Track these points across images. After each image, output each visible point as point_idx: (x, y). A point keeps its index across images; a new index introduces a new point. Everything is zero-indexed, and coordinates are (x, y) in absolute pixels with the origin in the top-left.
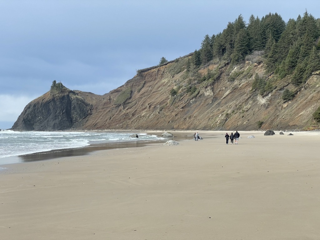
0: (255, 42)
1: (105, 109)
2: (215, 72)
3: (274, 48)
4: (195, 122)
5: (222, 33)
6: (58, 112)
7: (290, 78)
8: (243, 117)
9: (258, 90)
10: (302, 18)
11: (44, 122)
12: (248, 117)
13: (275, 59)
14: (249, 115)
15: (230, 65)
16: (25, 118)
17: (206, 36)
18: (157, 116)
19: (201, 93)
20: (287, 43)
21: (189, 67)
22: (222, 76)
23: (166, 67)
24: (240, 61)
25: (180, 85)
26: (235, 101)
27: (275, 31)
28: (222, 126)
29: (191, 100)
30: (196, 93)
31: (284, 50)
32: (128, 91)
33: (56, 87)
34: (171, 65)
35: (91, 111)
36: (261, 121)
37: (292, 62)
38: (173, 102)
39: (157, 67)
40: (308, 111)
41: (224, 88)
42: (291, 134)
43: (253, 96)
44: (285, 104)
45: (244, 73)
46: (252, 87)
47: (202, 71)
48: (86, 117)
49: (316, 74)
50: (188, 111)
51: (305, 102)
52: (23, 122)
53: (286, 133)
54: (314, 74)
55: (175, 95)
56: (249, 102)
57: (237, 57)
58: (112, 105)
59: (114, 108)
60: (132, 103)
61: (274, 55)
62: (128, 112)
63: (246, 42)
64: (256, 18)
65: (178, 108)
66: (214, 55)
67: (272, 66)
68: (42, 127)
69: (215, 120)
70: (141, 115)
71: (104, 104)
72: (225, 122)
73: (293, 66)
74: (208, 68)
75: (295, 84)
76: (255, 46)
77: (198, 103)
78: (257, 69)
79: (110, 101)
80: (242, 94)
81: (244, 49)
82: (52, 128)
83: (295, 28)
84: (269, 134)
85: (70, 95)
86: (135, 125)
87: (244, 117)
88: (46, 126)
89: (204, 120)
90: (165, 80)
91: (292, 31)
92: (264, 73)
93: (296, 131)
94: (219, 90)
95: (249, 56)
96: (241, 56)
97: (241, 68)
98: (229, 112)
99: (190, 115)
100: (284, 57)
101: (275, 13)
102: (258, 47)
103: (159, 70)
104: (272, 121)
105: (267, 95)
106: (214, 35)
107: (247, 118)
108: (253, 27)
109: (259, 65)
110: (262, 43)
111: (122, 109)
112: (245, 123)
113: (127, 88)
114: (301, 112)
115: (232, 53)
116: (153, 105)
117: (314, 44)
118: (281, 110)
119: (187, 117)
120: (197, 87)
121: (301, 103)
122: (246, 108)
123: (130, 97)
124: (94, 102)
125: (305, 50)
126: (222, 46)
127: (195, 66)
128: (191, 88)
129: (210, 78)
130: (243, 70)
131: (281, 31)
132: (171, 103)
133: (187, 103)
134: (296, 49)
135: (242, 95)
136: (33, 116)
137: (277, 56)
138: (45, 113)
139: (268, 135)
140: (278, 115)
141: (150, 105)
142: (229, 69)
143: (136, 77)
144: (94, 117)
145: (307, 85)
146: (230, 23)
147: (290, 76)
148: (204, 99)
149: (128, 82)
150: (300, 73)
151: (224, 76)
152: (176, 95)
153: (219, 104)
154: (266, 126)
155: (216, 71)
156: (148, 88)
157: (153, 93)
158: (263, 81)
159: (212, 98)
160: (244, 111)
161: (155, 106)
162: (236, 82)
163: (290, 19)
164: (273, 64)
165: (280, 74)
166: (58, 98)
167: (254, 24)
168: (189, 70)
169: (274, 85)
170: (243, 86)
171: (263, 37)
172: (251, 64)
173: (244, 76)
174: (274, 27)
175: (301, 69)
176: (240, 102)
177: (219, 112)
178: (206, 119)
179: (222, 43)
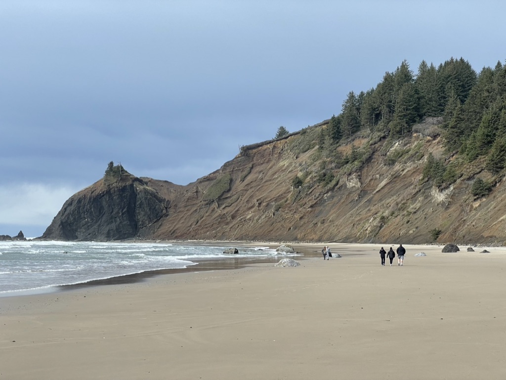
0: (428, 104)
1: (189, 207)
2: (364, 150)
3: (458, 113)
4: (331, 230)
5: (375, 89)
6: (115, 211)
7: (484, 160)
8: (408, 222)
9: (433, 180)
10: (503, 66)
11: (93, 227)
12: (416, 222)
13: (459, 131)
14: (418, 220)
15: (387, 140)
16: (64, 221)
17: (350, 93)
18: (270, 219)
19: (341, 183)
20: (479, 104)
21: (322, 142)
22: (374, 156)
23: (286, 142)
24: (404, 133)
25: (307, 170)
26: (395, 196)
27: (459, 86)
28: (375, 237)
29: (325, 195)
30: (334, 182)
31: (474, 116)
32: (226, 179)
33: (114, 172)
34: (295, 139)
35: (167, 211)
36: (437, 229)
37: (487, 136)
38: (297, 197)
39: (273, 142)
41: (378, 176)
42: (485, 251)
43: (424, 188)
44: (476, 203)
45: (410, 153)
46: (422, 174)
47: (343, 149)
48: (160, 219)
50: (321, 212)
52: (61, 226)
53: (478, 249)
55: (300, 187)
56: (418, 198)
57: (399, 127)
58: (200, 202)
59: (203, 207)
60: (231, 199)
61: (458, 123)
62: (225, 213)
63: (414, 103)
64: (429, 65)
65: (305, 206)
66: (362, 123)
67: (455, 141)
68: (89, 234)
69: (363, 227)
70: (245, 217)
71: (188, 199)
72: (379, 230)
73: (488, 141)
74: (353, 144)
75: (492, 171)
76: (428, 109)
77: (336, 199)
78: (431, 146)
79: (197, 195)
80: (407, 186)
81: (410, 113)
82: (106, 237)
83: (493, 82)
84: (450, 251)
85: (135, 185)
86: (236, 232)
87: (410, 222)
88: (97, 233)
89: (345, 227)
90: (284, 163)
91: (487, 87)
92: (442, 153)
93: (494, 246)
94: (370, 178)
95: (419, 126)
96: (406, 125)
97: (405, 145)
98: (386, 214)
99: (323, 219)
100: (473, 128)
101: (460, 58)
102: (433, 111)
103: (274, 147)
104: (455, 230)
105: (447, 187)
106: (362, 92)
107: (414, 223)
108: (425, 80)
109: (434, 139)
110: (439, 105)
111: (216, 208)
112: (411, 232)
113: (224, 175)
114: (502, 216)
115: (391, 121)
116: (265, 201)
118: (470, 211)
119: (318, 221)
120: (335, 174)
121: (502, 200)
122: (413, 208)
123: (228, 188)
124: (171, 197)
126: (375, 109)
127: (332, 141)
128: (325, 175)
129: (355, 159)
130: (408, 148)
131: (470, 85)
132: (294, 198)
133: (319, 198)
134: (494, 115)
135: (407, 188)
136: (76, 217)
137: (464, 126)
138: (95, 213)
139: (448, 252)
140: (464, 220)
141: (259, 201)
142: (386, 146)
143: (239, 157)
144: (171, 220)
146: (387, 74)
147: (485, 158)
148: (347, 193)
149: (226, 165)
150: (500, 152)
151: (377, 157)
152: (301, 185)
153: (369, 201)
154: (445, 237)
155: (366, 149)
156: (257, 175)
157: (265, 182)
158: (441, 164)
159: (359, 192)
160: (409, 213)
161: (268, 204)
162: (397, 167)
163: (484, 69)
164: (457, 139)
165: (468, 155)
166: (116, 189)
167: (427, 76)
168: (322, 147)
169: (458, 172)
170: (409, 172)
171: (440, 96)
172: (421, 138)
173: (409, 158)
174: (458, 81)
175: (502, 147)
176: (404, 198)
177: (369, 214)
178: (348, 225)
179: (376, 105)
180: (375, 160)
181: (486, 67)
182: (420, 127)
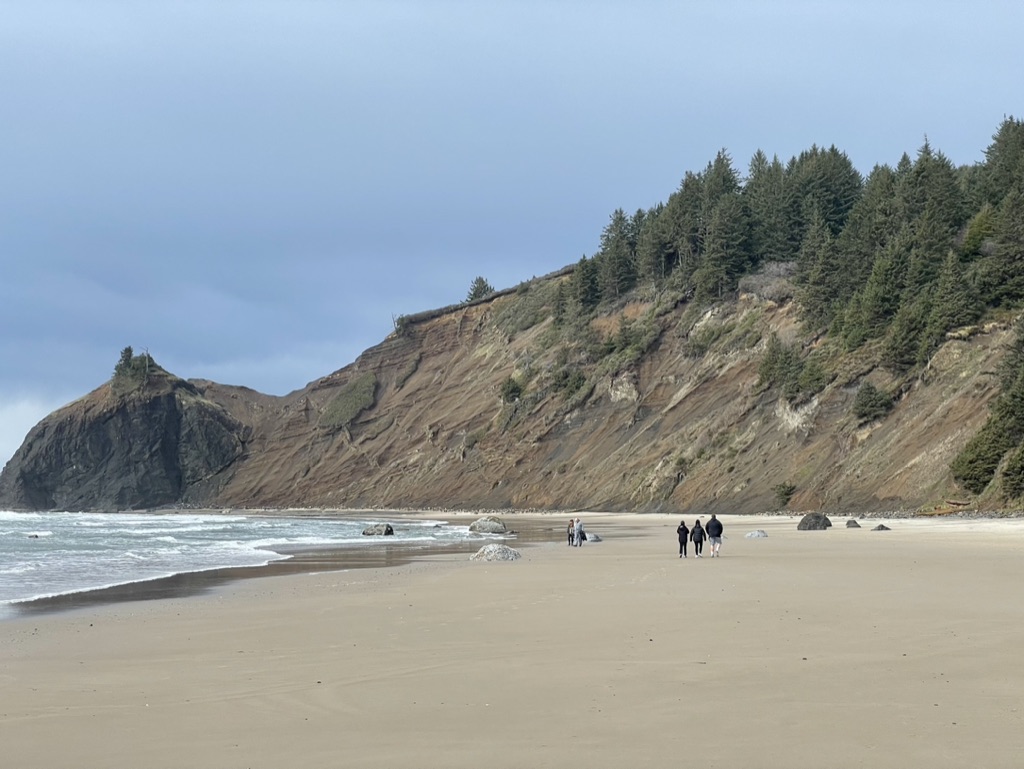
0: (769, 236)
1: (291, 440)
2: (644, 327)
3: (827, 255)
4: (579, 487)
5: (664, 205)
6: (137, 448)
7: (877, 347)
8: (731, 469)
9: (780, 387)
10: (913, 163)
11: (89, 483)
12: (747, 469)
14: (750, 465)
15: (689, 305)
16: (27, 470)
17: (616, 212)
18: (457, 465)
19: (598, 391)
20: (867, 238)
21: (560, 308)
22: (663, 339)
23: (488, 309)
24: (722, 293)
25: (531, 365)
26: (706, 419)
27: (829, 201)
28: (665, 500)
29: (568, 416)
30: (584, 390)
31: (857, 261)
32: (367, 383)
33: (134, 368)
34: (506, 304)
35: (244, 448)
36: (788, 484)
37: (884, 300)
38: (510, 422)
39: (461, 308)
40: (934, 455)
41: (672, 378)
42: (882, 528)
43: (763, 402)
44: (862, 431)
45: (735, 332)
46: (758, 375)
47: (604, 323)
48: (229, 465)
49: (958, 338)
50: (559, 450)
51: (925, 424)
52: (21, 482)
53: (868, 523)
54: (954, 338)
55: (517, 399)
56: (750, 422)
57: (713, 280)
58: (314, 430)
59: (320, 439)
60: (377, 424)
61: (827, 275)
62: (364, 452)
63: (742, 234)
64: (770, 160)
65: (526, 439)
66: (640, 273)
68: (80, 498)
69: (643, 479)
70: (406, 461)
71: (289, 424)
72: (674, 487)
73: (886, 310)
74: (622, 313)
75: (892, 369)
76: (769, 247)
77: (588, 424)
78: (776, 319)
79: (307, 415)
80: (729, 398)
81: (734, 254)
82: (116, 503)
83: (893, 194)
84: (813, 527)
85: (177, 396)
86: (386, 492)
87: (735, 470)
88: (96, 496)
89: (607, 480)
90: (485, 351)
91: (882, 204)
92: (795, 333)
93: (898, 517)
94: (656, 383)
95: (751, 279)
96: (725, 278)
97: (725, 316)
98: (689, 453)
99: (562, 464)
100: (856, 284)
101: (830, 147)
102: (778, 249)
103: (465, 318)
104: (823, 486)
105: (806, 401)
106: (639, 211)
107: (744, 472)
108: (763, 189)
109: (781, 306)
110: (789, 239)
111: (346, 443)
112: (737, 489)
113: (362, 374)
114: (913, 458)
115: (696, 269)
116: (445, 428)
117: (951, 245)
118: (852, 448)
119: (554, 469)
120: (587, 374)
121: (912, 427)
122: (740, 443)
123: (372, 402)
124: (253, 419)
125: (922, 264)
126: (666, 244)
127: (580, 307)
128: (566, 375)
129: (627, 344)
130: (731, 322)
131: (849, 201)
132: (504, 423)
133: (555, 423)
134: (895, 260)
135: (729, 401)
136: (54, 463)
137: (837, 280)
138: (93, 453)
139: (809, 529)
140: (840, 466)
141: (435, 429)
142: (688, 319)
143: (393, 339)
144: (254, 467)
145: (931, 372)
146: (689, 175)
147: (878, 343)
148: (610, 412)
149: (367, 356)
150: (908, 333)
151: (670, 340)
152: (518, 396)
153: (655, 428)
154: (803, 499)
155: (647, 323)
156: (430, 375)
157: (446, 390)
158: (795, 356)
159: (636, 409)
160: (733, 453)
161: (452, 434)
162: (710, 360)
163: (876, 168)
164: (825, 305)
165: (846, 337)
166: (137, 404)
167: (767, 180)
168: (561, 320)
169: (827, 371)
170: (731, 371)
171: (791, 222)
172: (755, 303)
173: (733, 342)
174: (827, 191)
175: (912, 321)
176: (722, 422)
177: (655, 455)
178: (614, 475)
179: (667, 237)
180: (667, 346)
181: (880, 165)
182: (754, 282)
